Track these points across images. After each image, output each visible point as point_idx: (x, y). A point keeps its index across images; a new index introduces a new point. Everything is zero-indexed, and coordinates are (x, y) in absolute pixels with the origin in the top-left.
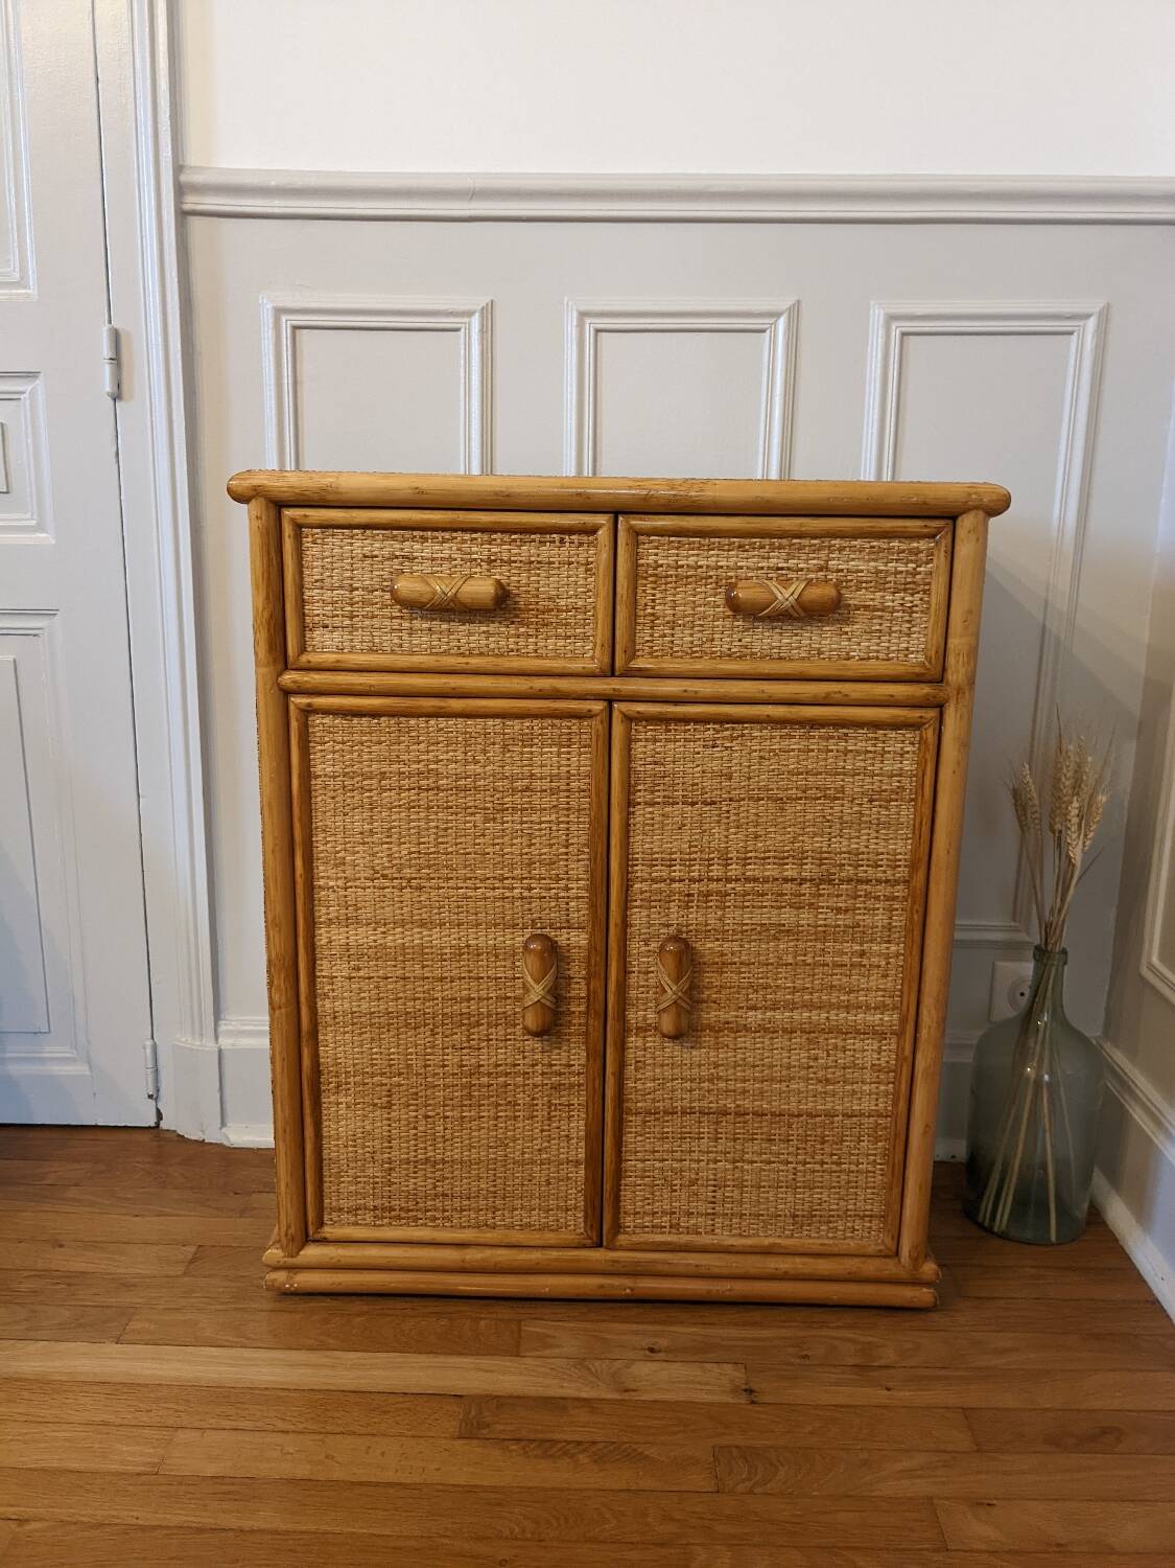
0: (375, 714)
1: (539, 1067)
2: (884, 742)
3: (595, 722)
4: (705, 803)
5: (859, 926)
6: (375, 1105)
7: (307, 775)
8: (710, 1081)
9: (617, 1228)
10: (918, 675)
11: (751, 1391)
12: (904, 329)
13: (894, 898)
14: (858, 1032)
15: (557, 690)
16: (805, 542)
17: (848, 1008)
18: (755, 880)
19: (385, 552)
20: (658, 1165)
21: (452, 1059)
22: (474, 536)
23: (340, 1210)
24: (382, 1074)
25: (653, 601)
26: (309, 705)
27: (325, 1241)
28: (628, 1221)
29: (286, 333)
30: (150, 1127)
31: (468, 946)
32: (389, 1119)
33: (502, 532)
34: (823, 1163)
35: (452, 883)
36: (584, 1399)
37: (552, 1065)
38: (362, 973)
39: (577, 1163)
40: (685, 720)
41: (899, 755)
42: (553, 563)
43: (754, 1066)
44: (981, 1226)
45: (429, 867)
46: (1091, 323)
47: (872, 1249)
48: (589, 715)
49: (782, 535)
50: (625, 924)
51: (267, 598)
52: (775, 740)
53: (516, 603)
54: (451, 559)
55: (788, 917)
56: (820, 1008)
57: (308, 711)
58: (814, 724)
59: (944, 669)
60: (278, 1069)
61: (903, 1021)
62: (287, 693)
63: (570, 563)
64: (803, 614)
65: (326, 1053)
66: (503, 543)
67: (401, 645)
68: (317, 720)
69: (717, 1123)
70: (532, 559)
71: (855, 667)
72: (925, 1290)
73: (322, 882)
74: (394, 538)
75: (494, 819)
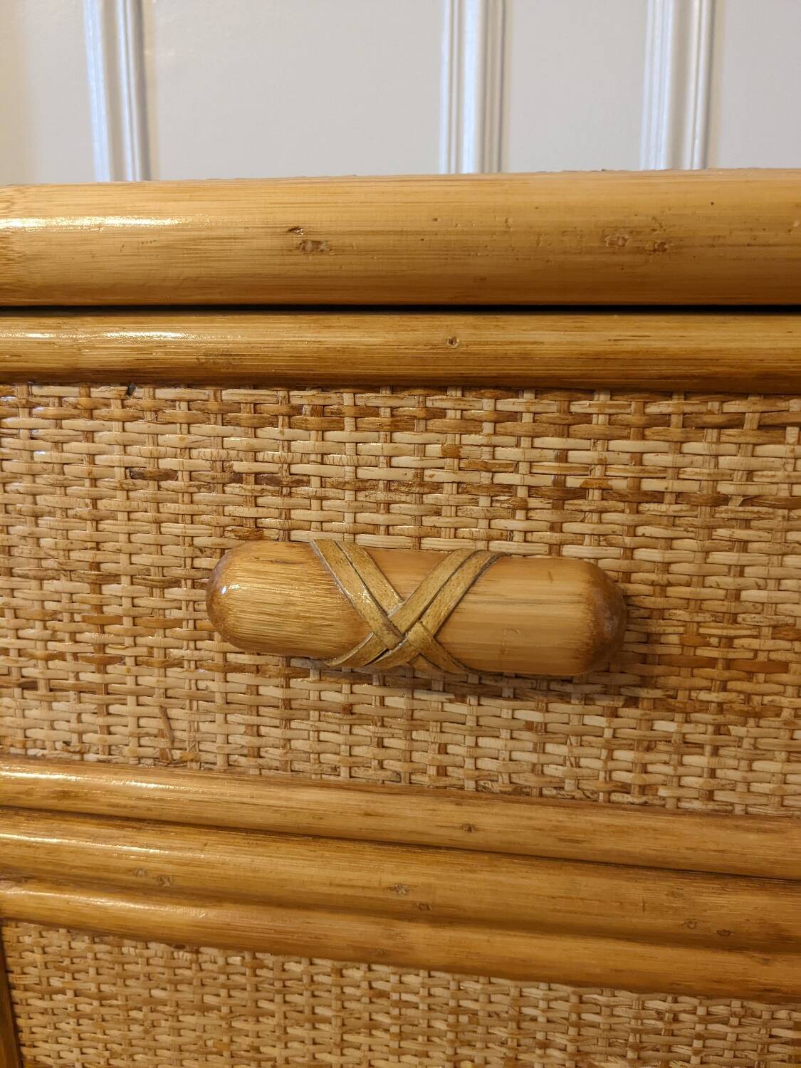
19: (201, 459)
22: (507, 405)
33: (615, 390)
53: (650, 639)
54: (422, 485)
66: (617, 429)
67: (257, 753)
70: (725, 488)
74: (225, 415)
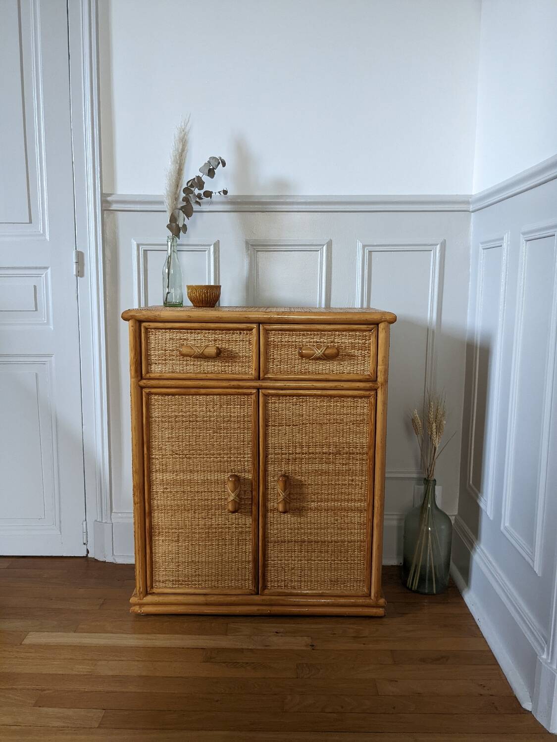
0: (173, 395)
1: (234, 525)
2: (357, 403)
3: (253, 397)
4: (293, 425)
5: (350, 470)
6: (172, 540)
7: (149, 417)
8: (298, 529)
9: (265, 587)
10: (368, 379)
11: (313, 646)
12: (370, 250)
13: (363, 459)
14: (352, 510)
15: (239, 385)
16: (326, 333)
17: (348, 501)
18: (313, 453)
19: (178, 337)
20: (279, 562)
21: (202, 522)
22: (209, 331)
23: (160, 581)
24: (175, 529)
25: (273, 354)
26: (150, 392)
27: (153, 594)
28: (269, 584)
29: (141, 253)
30: (84, 557)
31: (208, 479)
32: (178, 546)
33: (219, 330)
34: (341, 560)
35: (201, 456)
36: (251, 649)
37: (239, 524)
38: (168, 490)
39: (249, 562)
40: (286, 395)
41: (363, 407)
42: (237, 340)
43: (314, 523)
44: (408, 588)
45: (193, 450)
46: (438, 247)
47: (360, 594)
48: (251, 394)
49: (318, 330)
50: (266, 471)
51: (135, 354)
52: (318, 403)
53: (224, 354)
54: (201, 339)
55: (324, 467)
56: (338, 501)
57: (149, 394)
58: (331, 396)
59: (377, 377)
60: (137, 526)
61: (368, 505)
62: (142, 388)
63: (243, 341)
64: (325, 358)
65: (155, 521)
66: (219, 334)
67: (183, 370)
68: (153, 397)
69: (301, 545)
70: (230, 339)
71: (345, 377)
72: (381, 609)
73: (153, 456)
74: (181, 332)
75: (217, 432)
